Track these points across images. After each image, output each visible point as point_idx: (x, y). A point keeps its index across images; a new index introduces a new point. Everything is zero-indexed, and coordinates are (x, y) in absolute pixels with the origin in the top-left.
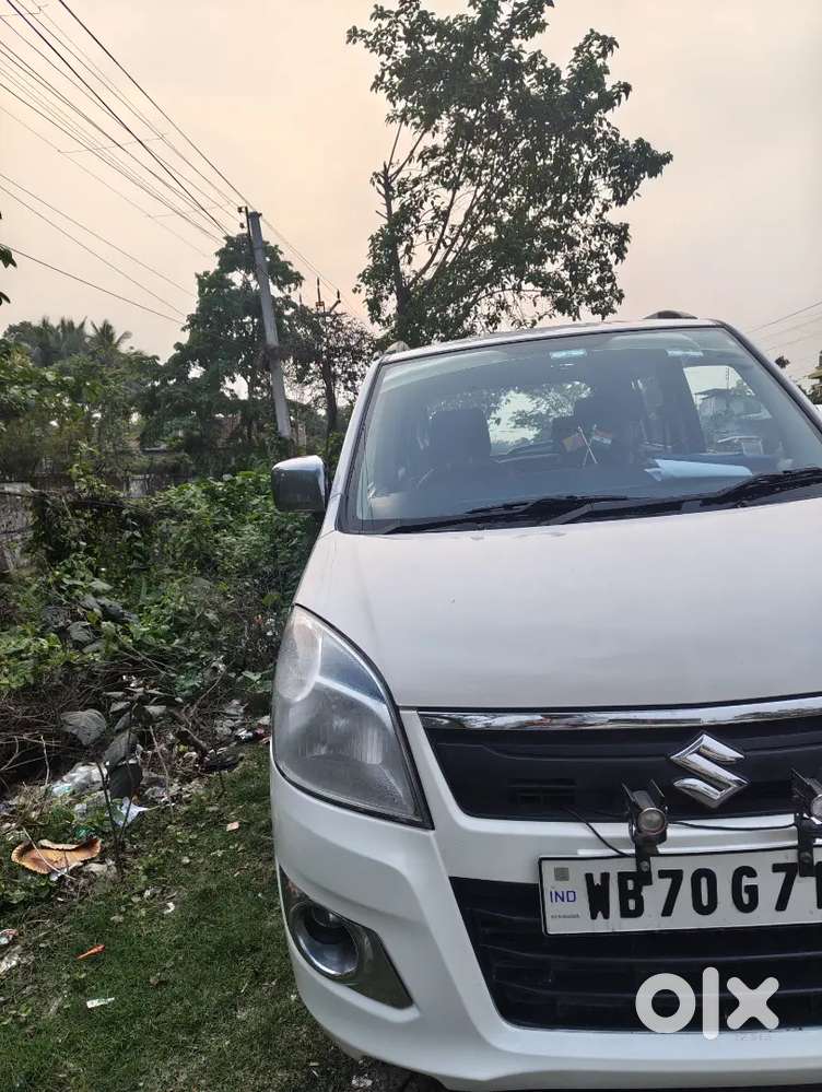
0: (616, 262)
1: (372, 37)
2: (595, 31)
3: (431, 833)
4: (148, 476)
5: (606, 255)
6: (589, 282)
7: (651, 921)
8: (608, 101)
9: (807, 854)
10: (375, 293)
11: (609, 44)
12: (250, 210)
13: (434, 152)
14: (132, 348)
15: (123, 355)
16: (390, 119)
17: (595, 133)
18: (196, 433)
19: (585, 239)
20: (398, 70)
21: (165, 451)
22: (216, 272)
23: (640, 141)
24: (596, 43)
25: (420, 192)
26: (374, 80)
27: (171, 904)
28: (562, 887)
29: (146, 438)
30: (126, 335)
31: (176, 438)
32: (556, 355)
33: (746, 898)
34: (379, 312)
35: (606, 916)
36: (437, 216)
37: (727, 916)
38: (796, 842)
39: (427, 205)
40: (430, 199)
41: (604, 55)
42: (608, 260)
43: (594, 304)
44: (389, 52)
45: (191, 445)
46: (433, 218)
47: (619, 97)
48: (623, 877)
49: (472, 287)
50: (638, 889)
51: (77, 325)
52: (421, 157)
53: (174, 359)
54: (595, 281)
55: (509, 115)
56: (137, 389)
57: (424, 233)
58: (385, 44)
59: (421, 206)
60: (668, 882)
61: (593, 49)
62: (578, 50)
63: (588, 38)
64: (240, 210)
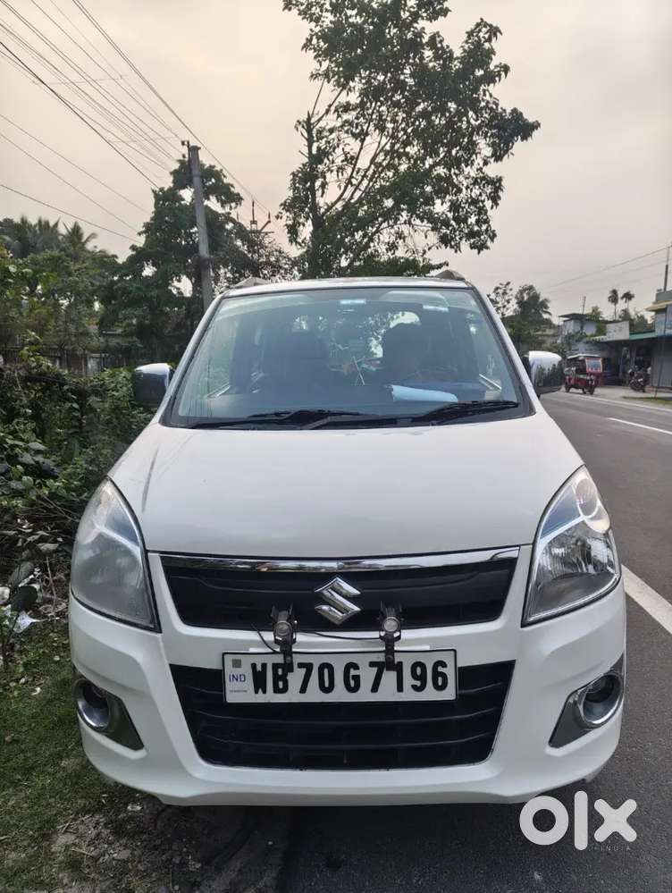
0: (492, 208)
1: (304, 7)
2: (485, 20)
3: (159, 635)
4: (103, 355)
5: (483, 202)
6: (469, 223)
7: (293, 696)
8: (491, 78)
9: (390, 656)
10: (294, 219)
11: (494, 32)
12: (191, 144)
13: (347, 108)
14: (96, 247)
15: (89, 252)
16: (314, 76)
17: (480, 102)
18: (147, 322)
19: (467, 188)
20: (323, 36)
21: (119, 335)
22: (170, 189)
23: (515, 111)
24: (484, 30)
25: (334, 139)
26: (305, 41)
27: (38, 689)
28: (237, 671)
29: (105, 323)
30: (93, 236)
31: (130, 325)
32: (344, 302)
33: (352, 683)
34: (297, 235)
35: (264, 692)
36: (346, 160)
37: (340, 695)
38: (384, 648)
39: (339, 151)
40: (341, 147)
41: (489, 40)
42: (484, 206)
43: (472, 241)
44: (317, 20)
45: (142, 331)
46: (342, 161)
47: (499, 75)
48: (275, 667)
49: (377, 219)
50: (285, 675)
51: (52, 224)
52: (336, 110)
53: (131, 259)
54: (474, 222)
55: (410, 81)
56: (100, 281)
57: (335, 172)
58: (314, 14)
59: (334, 151)
60: (303, 671)
61: (481, 35)
62: (470, 34)
63: (478, 25)
64: (183, 143)
